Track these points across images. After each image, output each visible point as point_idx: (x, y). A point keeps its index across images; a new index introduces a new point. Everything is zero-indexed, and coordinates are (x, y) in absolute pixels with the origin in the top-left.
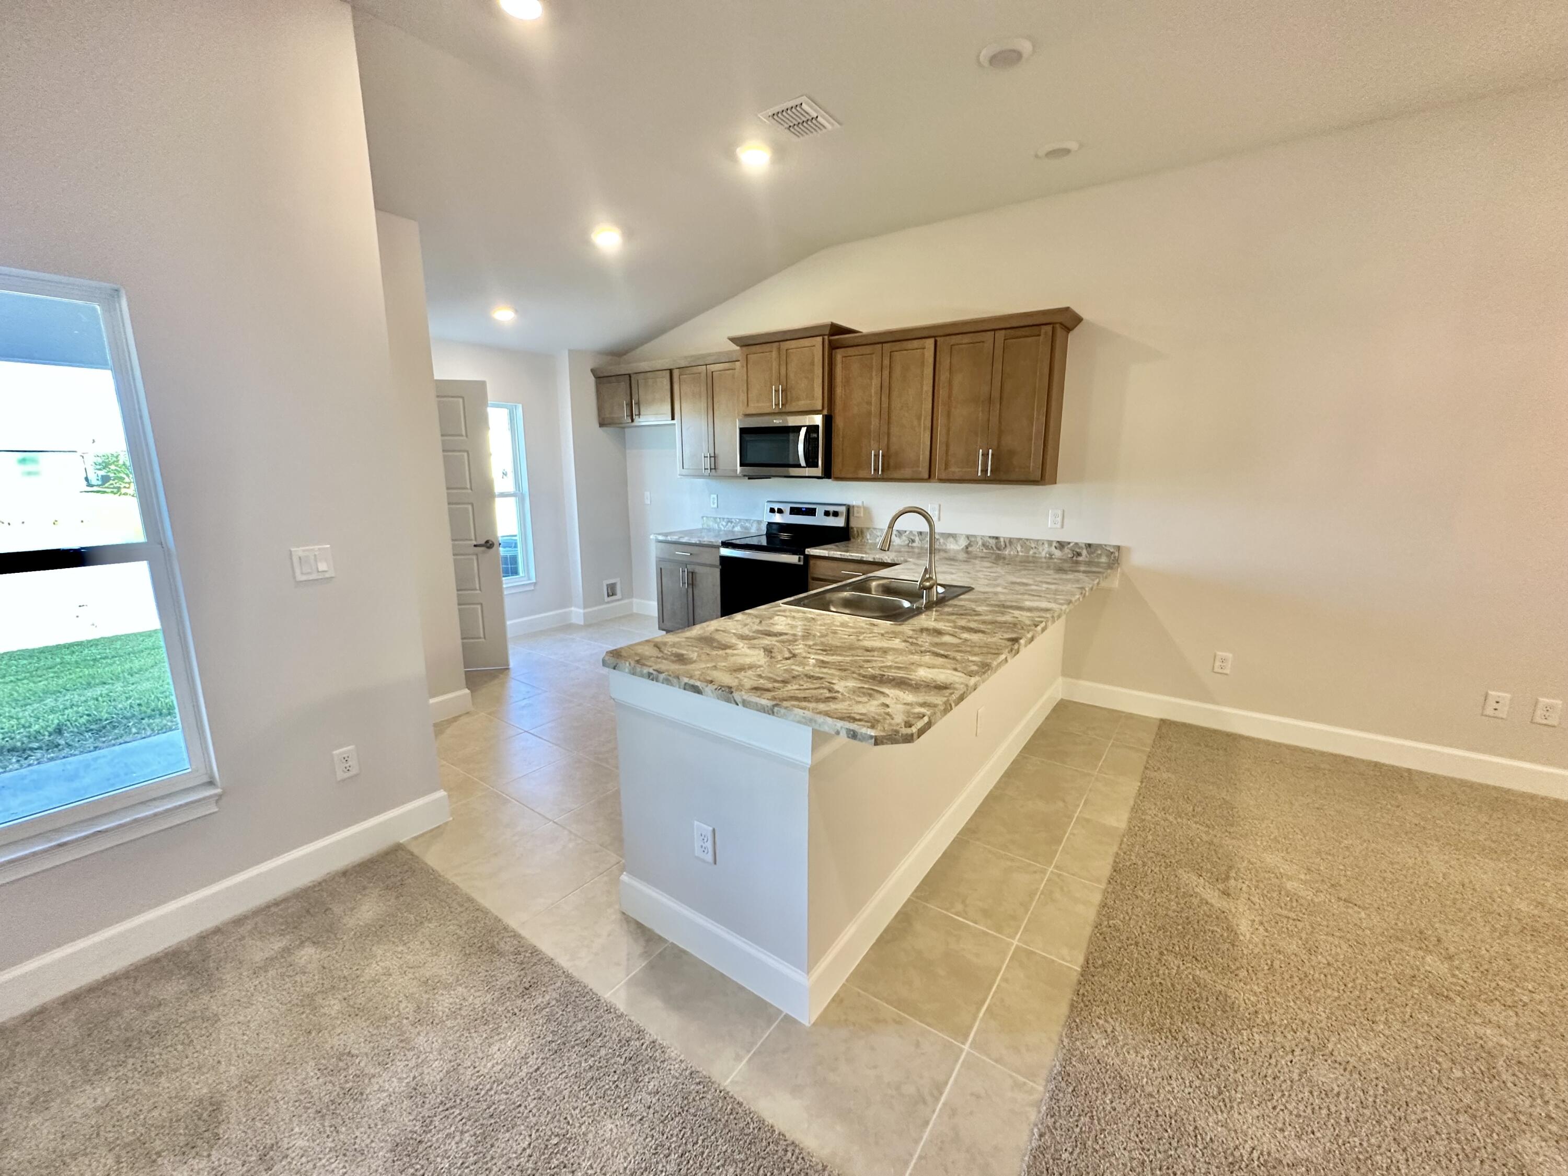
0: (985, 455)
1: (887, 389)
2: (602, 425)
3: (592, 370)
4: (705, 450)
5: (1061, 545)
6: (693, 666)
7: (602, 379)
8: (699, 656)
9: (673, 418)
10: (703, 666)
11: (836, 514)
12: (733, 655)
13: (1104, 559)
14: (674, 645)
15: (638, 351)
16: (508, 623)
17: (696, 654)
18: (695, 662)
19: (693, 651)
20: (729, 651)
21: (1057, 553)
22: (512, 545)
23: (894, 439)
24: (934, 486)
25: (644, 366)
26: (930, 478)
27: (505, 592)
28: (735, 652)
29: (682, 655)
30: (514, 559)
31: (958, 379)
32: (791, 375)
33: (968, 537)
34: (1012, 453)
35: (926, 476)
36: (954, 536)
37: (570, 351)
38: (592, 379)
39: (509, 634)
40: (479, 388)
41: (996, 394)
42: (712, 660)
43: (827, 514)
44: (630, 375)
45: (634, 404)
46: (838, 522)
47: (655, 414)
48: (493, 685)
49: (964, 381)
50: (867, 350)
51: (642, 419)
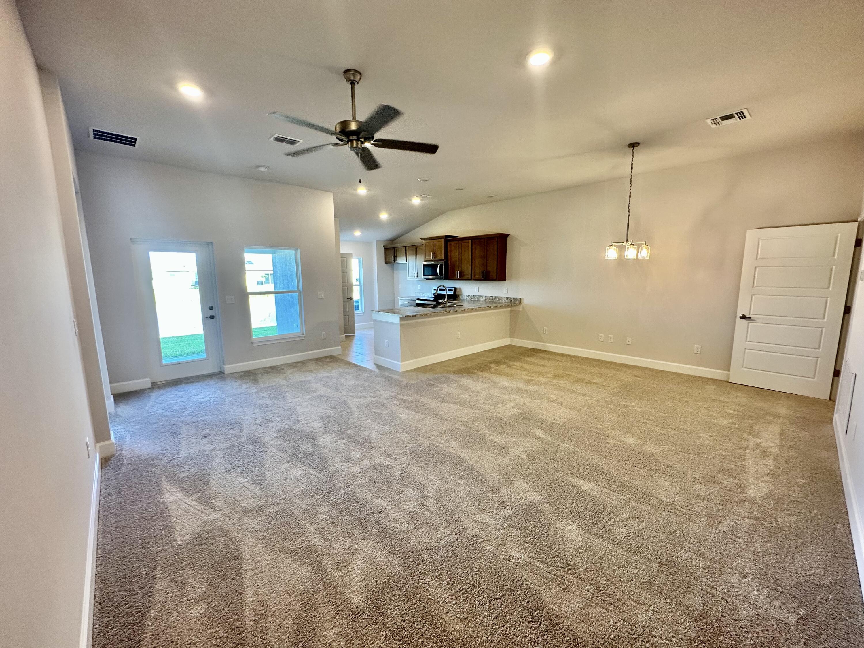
0: (483, 272)
1: (460, 254)
2: (386, 263)
3: (384, 246)
4: (415, 271)
5: (507, 298)
7: (386, 249)
9: (406, 261)
11: (451, 290)
13: (517, 302)
15: (396, 240)
16: (356, 325)
21: (507, 301)
22: (357, 302)
23: (463, 268)
24: (472, 281)
25: (398, 245)
26: (471, 279)
27: (355, 315)
30: (358, 306)
31: (477, 251)
32: (437, 249)
33: (485, 296)
34: (490, 272)
35: (470, 278)
36: (482, 296)
37: (377, 241)
38: (383, 249)
39: (356, 328)
40: (350, 255)
41: (485, 255)
43: (449, 290)
44: (394, 248)
45: (395, 257)
46: (452, 293)
47: (401, 260)
48: (351, 337)
49: (478, 252)
50: (455, 242)
51: (398, 261)
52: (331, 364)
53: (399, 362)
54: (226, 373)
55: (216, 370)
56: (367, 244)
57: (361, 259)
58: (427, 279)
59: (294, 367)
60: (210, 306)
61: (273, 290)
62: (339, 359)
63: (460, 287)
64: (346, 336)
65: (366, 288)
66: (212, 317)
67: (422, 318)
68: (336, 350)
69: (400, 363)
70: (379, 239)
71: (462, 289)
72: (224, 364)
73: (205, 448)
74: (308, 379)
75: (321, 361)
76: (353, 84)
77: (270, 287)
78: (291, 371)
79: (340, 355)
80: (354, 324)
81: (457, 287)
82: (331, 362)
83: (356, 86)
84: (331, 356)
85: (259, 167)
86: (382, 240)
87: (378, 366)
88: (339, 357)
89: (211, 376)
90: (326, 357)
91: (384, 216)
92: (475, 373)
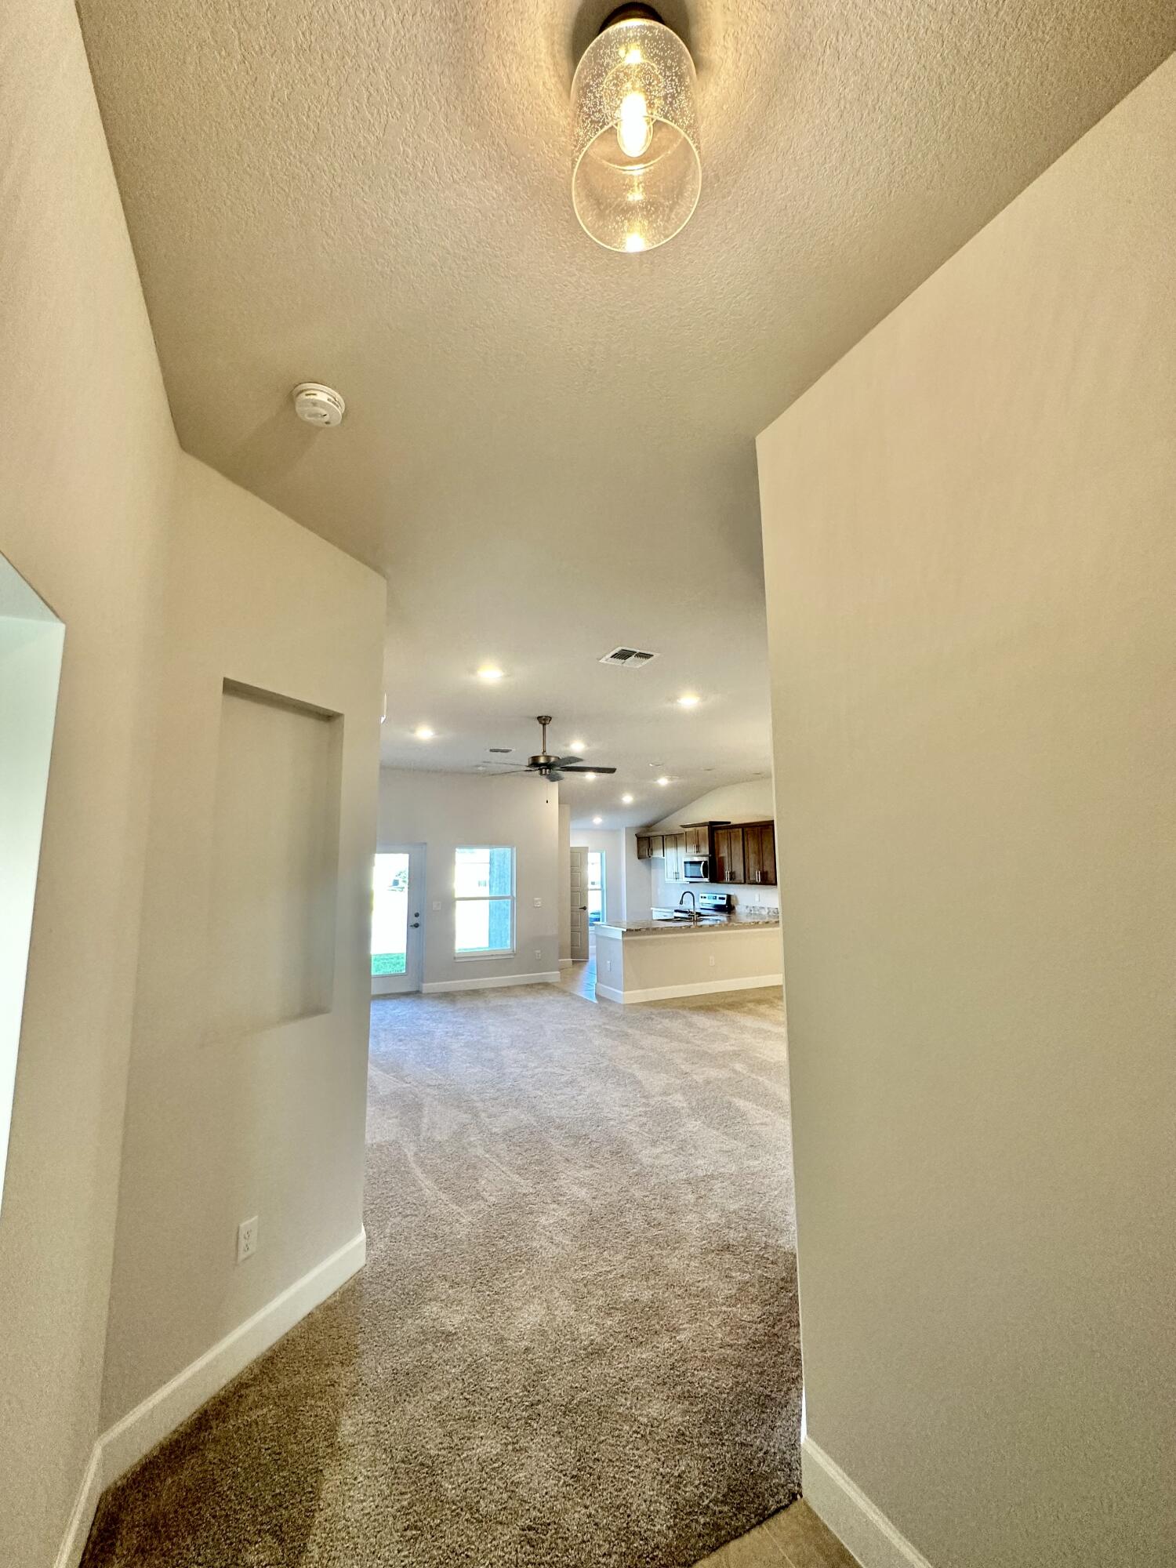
0: (759, 874)
1: (730, 848)
2: (639, 858)
3: (636, 834)
4: (676, 870)
7: (639, 839)
9: (664, 855)
11: (723, 899)
15: (653, 827)
16: (590, 947)
23: (733, 868)
24: (746, 886)
25: (654, 834)
26: (745, 883)
27: (590, 933)
31: (748, 843)
32: (700, 840)
33: (768, 908)
34: (767, 872)
35: (743, 882)
37: (626, 828)
38: (635, 839)
39: (590, 952)
40: (586, 849)
41: (760, 850)
43: (720, 898)
44: (649, 838)
45: (651, 850)
46: (724, 902)
47: (658, 854)
48: (581, 963)
49: (752, 846)
50: (723, 831)
51: (654, 856)
52: (542, 991)
53: (619, 989)
54: (424, 992)
55: (413, 989)
56: (613, 832)
57: (604, 854)
58: (691, 882)
59: (498, 992)
60: (416, 912)
61: (487, 895)
62: (554, 986)
63: (736, 894)
64: (573, 961)
65: (610, 891)
66: (416, 926)
67: (648, 935)
68: (553, 976)
69: (622, 993)
70: (627, 826)
71: (738, 897)
72: (423, 981)
73: (401, 1048)
74: (510, 1003)
75: (531, 987)
76: (544, 725)
77: (485, 892)
78: (493, 995)
79: (557, 982)
80: (588, 947)
81: (732, 894)
82: (542, 989)
83: (547, 726)
84: (546, 983)
85: (478, 766)
86: (634, 826)
87: (598, 996)
88: (555, 985)
89: (407, 994)
90: (539, 984)
91: (628, 799)
92: (718, 1011)
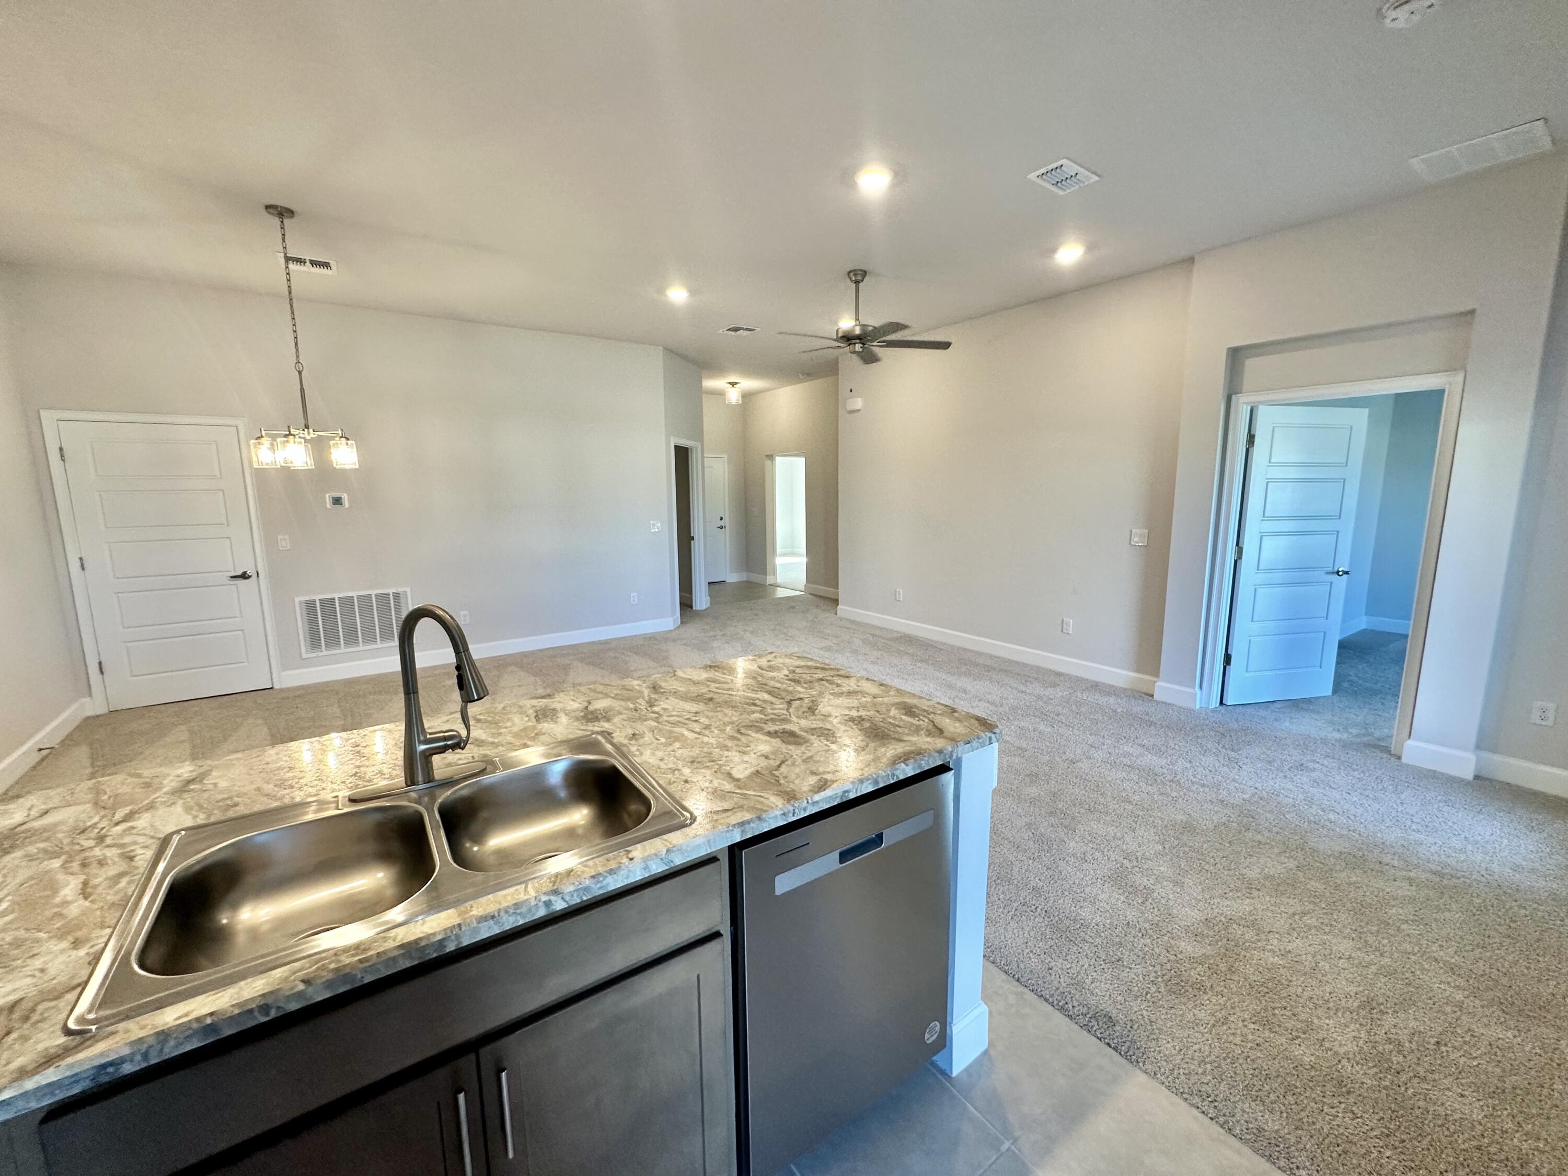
6: (897, 700)
8: (889, 711)
10: (886, 700)
12: (850, 709)
14: (918, 729)
17: (892, 714)
18: (893, 705)
19: (894, 718)
20: (854, 713)
28: (847, 712)
29: (906, 714)
42: (875, 705)
76: (857, 284)
